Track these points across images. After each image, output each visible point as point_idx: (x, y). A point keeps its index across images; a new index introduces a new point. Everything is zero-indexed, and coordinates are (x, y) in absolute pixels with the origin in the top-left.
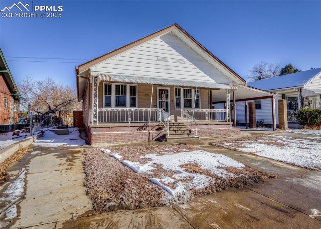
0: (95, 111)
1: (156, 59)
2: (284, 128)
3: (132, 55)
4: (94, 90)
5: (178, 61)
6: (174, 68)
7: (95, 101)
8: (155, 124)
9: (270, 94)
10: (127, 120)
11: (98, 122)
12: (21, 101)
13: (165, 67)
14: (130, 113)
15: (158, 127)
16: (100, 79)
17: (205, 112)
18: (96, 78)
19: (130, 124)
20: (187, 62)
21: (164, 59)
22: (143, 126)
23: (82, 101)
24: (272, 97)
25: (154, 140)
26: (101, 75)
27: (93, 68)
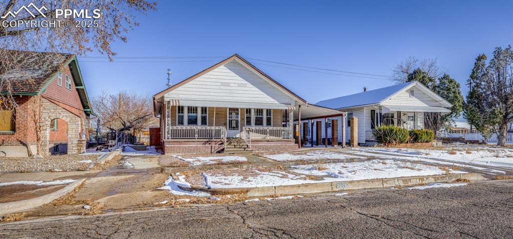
0: (169, 128)
1: (219, 84)
2: (353, 145)
3: (198, 83)
4: (167, 112)
5: (240, 85)
6: (236, 92)
7: (168, 120)
8: (219, 140)
9: (341, 113)
10: (194, 136)
11: (170, 138)
12: (91, 116)
13: (228, 91)
14: (197, 130)
15: (221, 142)
16: (171, 104)
17: (266, 130)
18: (169, 102)
19: (196, 140)
20: (249, 85)
21: (228, 85)
22: (208, 142)
23: (159, 116)
24: (341, 115)
25: (215, 152)
26: (173, 100)
27: (166, 95)
